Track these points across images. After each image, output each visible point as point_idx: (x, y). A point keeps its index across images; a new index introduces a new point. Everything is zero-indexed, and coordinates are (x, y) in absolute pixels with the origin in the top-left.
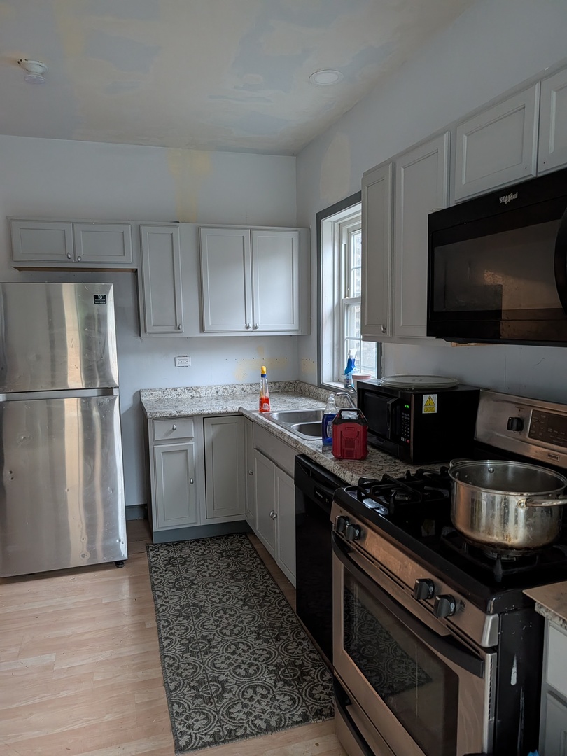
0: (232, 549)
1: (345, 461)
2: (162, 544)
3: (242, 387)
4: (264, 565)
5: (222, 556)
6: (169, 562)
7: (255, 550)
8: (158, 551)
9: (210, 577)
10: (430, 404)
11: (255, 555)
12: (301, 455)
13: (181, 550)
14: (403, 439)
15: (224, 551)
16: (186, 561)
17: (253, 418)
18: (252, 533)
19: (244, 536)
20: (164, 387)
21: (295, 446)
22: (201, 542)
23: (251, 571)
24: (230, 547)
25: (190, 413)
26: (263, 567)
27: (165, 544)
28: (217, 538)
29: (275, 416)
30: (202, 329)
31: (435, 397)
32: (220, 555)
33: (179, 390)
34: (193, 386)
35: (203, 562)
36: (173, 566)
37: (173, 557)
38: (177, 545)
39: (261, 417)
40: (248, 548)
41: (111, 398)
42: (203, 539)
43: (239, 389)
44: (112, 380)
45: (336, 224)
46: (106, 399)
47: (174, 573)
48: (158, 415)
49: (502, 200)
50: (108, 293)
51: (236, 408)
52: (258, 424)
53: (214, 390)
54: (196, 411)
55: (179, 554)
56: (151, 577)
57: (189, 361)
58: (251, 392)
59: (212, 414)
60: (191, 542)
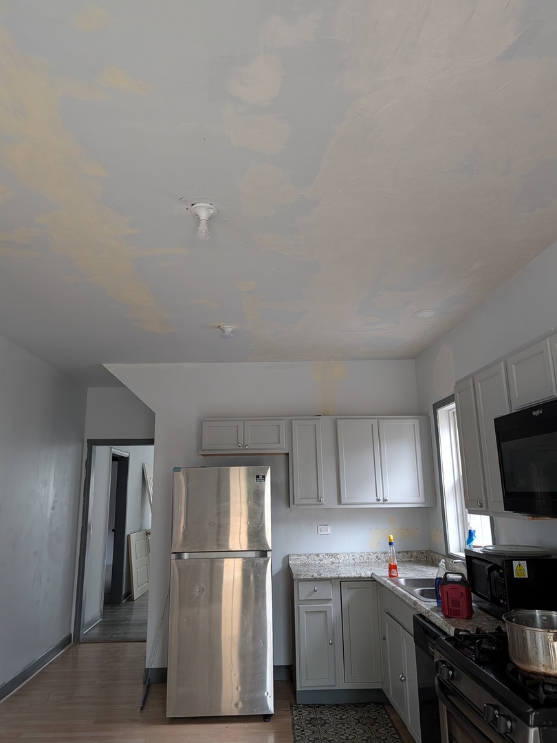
0: (369, 717)
1: (453, 619)
2: (304, 705)
3: (376, 555)
4: (399, 735)
5: (359, 722)
6: (310, 722)
7: (391, 720)
8: (301, 711)
9: (346, 740)
10: (520, 569)
11: (390, 725)
12: (418, 615)
13: (321, 712)
14: (502, 601)
15: (361, 717)
16: (325, 723)
17: (383, 583)
18: (389, 704)
19: (381, 706)
20: (308, 553)
21: (414, 606)
22: (340, 707)
23: (386, 739)
24: (366, 715)
25: (329, 576)
26: (397, 737)
27: (307, 705)
28: (356, 705)
29: (402, 581)
30: (339, 502)
31: (524, 563)
32: (357, 721)
33: (320, 555)
34: (333, 552)
35: (340, 725)
36: (314, 726)
37: (314, 718)
38: (318, 707)
39: (388, 581)
40: (385, 717)
41: (265, 559)
42: (343, 705)
43: (373, 557)
44: (266, 544)
45: (450, 412)
46: (262, 560)
47: (314, 732)
48: (302, 577)
49: (534, 413)
50: (266, 474)
51: (369, 574)
52: (386, 587)
53: (352, 558)
54: (334, 575)
55: (319, 715)
56: (294, 733)
57: (329, 530)
58: (384, 560)
59: (348, 578)
60: (330, 706)
